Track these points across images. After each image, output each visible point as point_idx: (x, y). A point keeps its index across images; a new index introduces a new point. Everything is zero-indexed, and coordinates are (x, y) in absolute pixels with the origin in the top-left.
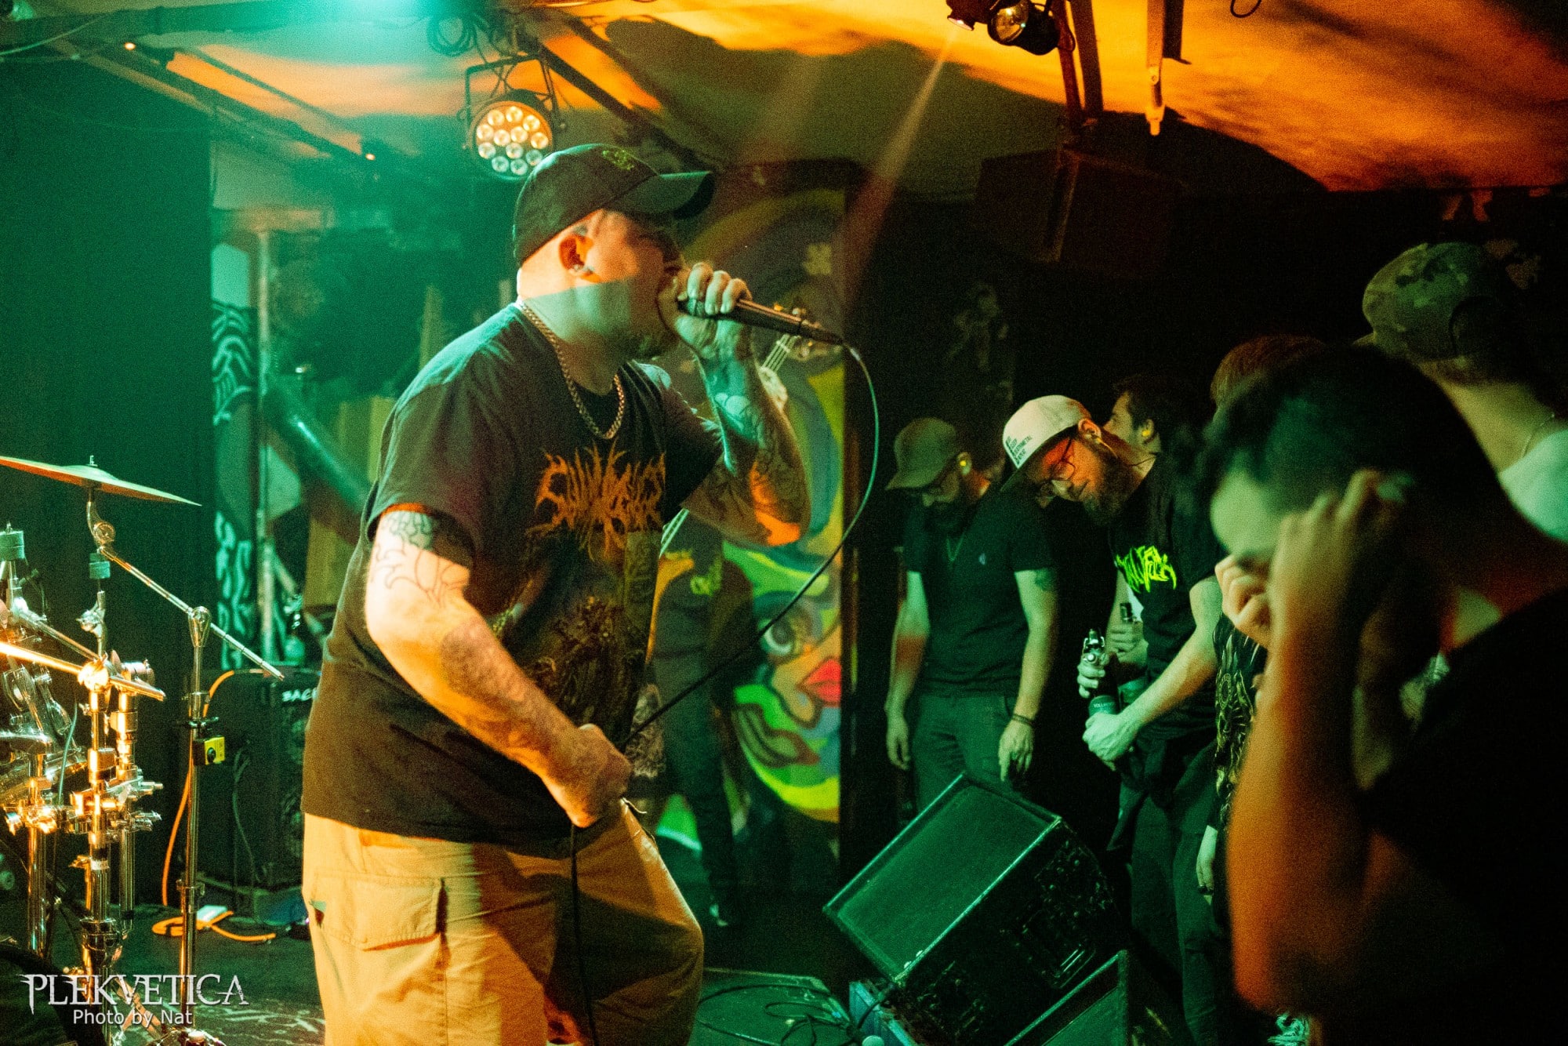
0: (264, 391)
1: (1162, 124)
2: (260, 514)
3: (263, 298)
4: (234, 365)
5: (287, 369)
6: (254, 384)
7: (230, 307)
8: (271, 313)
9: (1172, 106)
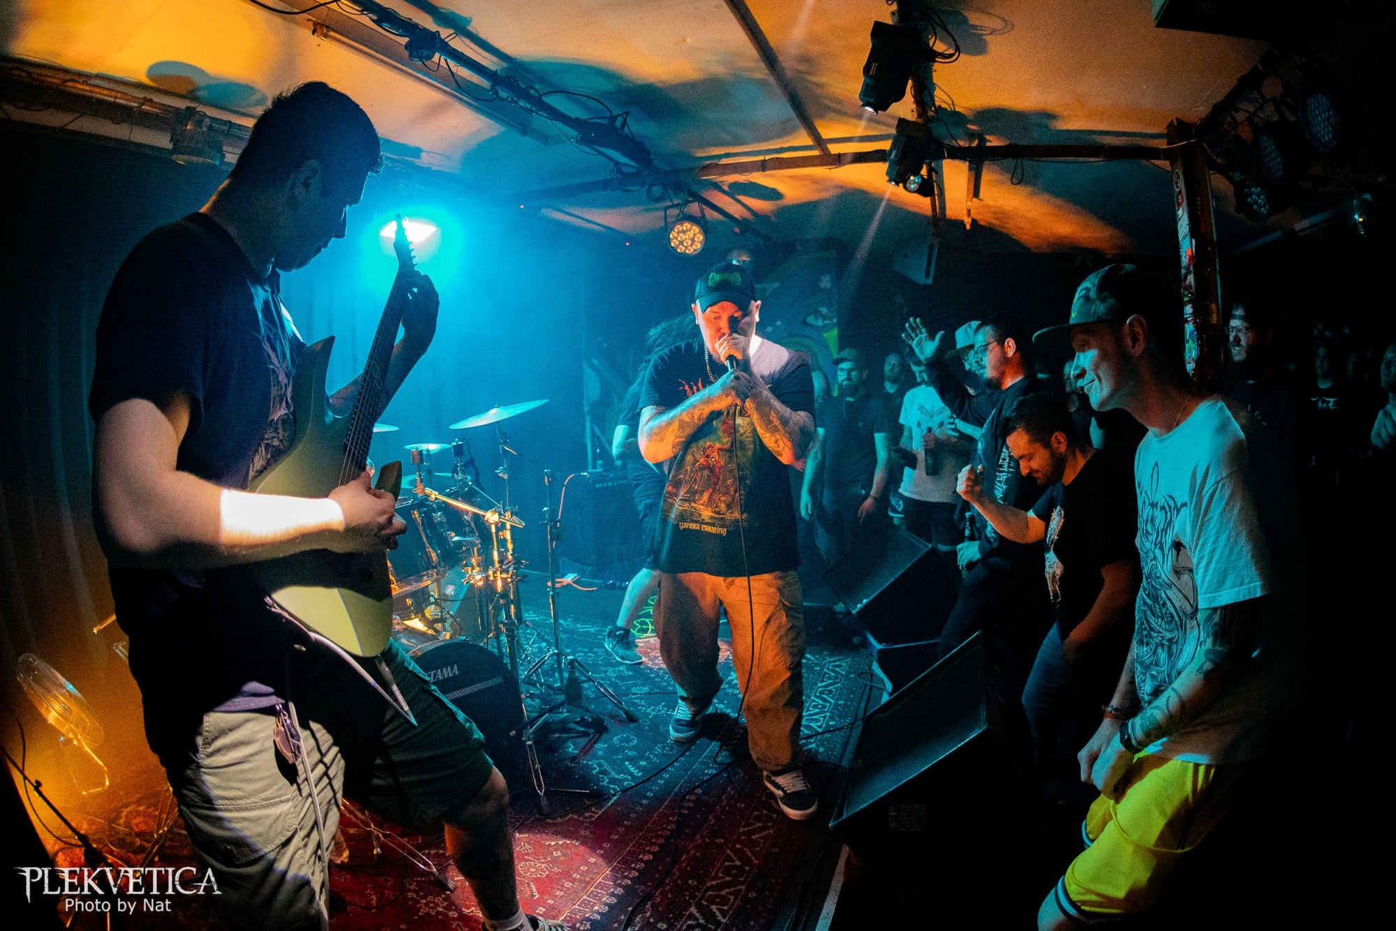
1: (971, 225)
9: (975, 217)
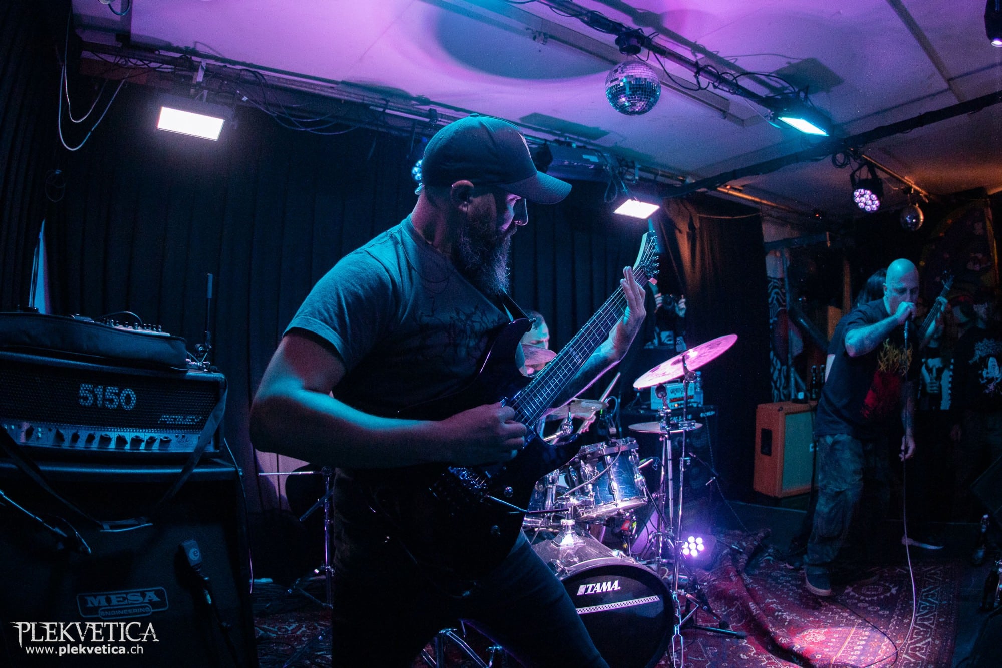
0: (788, 308)
2: (789, 356)
3: (786, 273)
4: (777, 300)
5: (796, 299)
6: (785, 306)
7: (774, 278)
8: (789, 279)
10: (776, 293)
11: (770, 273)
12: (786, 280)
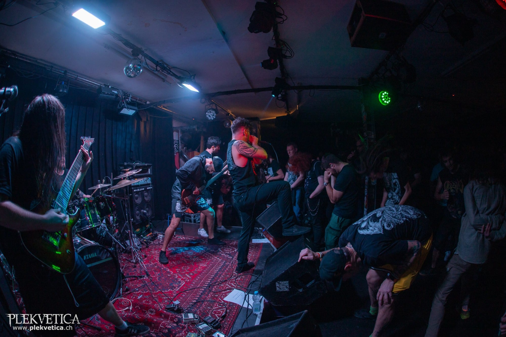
0: (180, 151)
3: (180, 138)
4: (176, 148)
5: (183, 148)
6: (179, 150)
7: (176, 140)
8: (181, 141)
10: (176, 145)
11: (174, 139)
12: (180, 141)
